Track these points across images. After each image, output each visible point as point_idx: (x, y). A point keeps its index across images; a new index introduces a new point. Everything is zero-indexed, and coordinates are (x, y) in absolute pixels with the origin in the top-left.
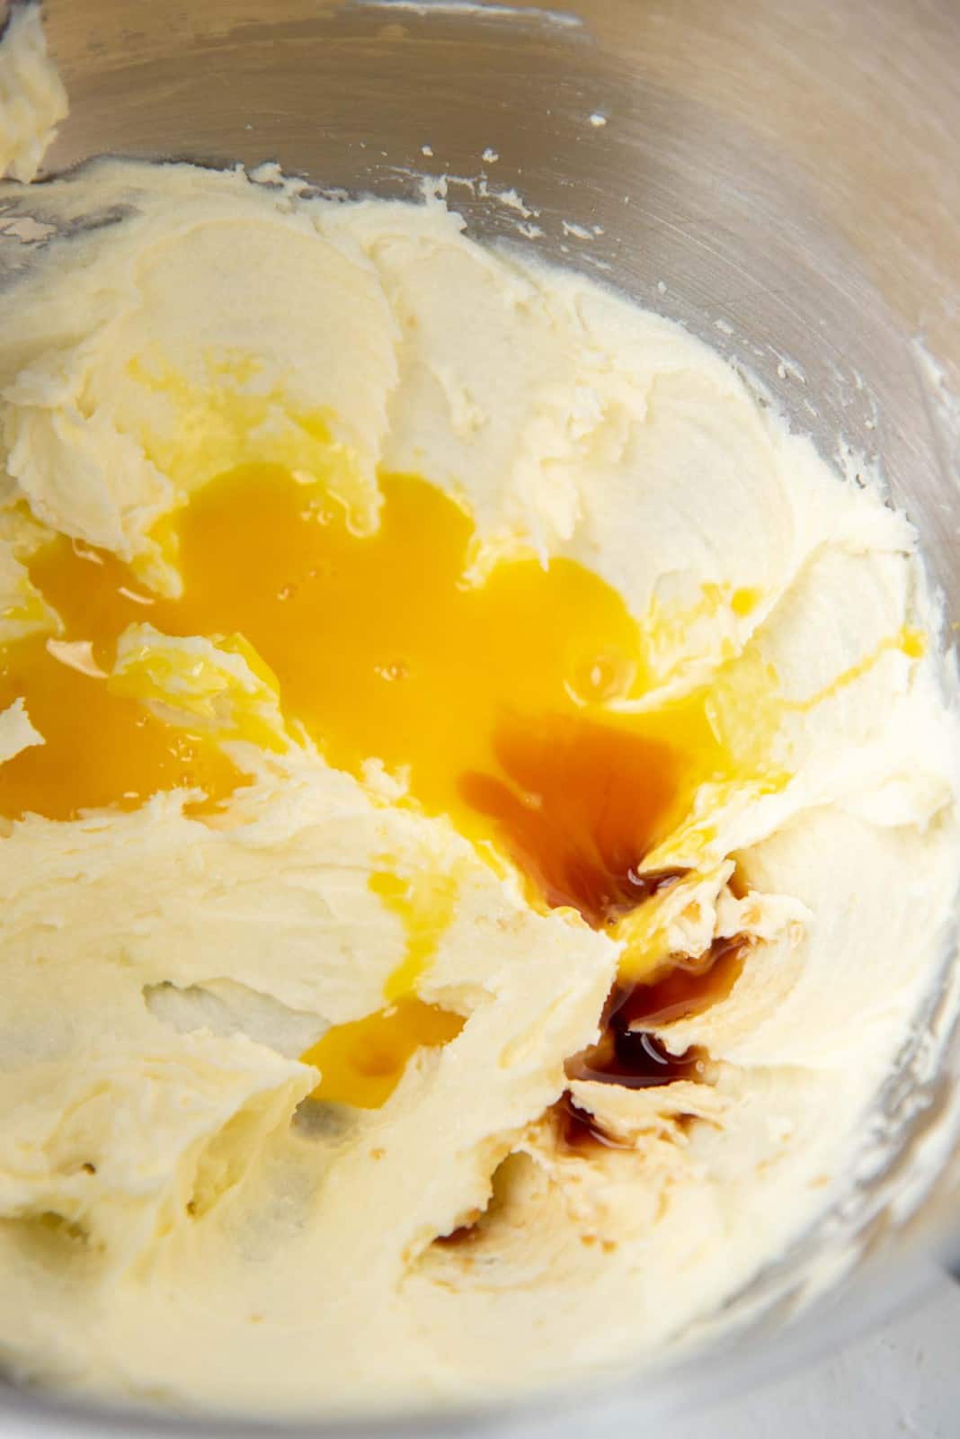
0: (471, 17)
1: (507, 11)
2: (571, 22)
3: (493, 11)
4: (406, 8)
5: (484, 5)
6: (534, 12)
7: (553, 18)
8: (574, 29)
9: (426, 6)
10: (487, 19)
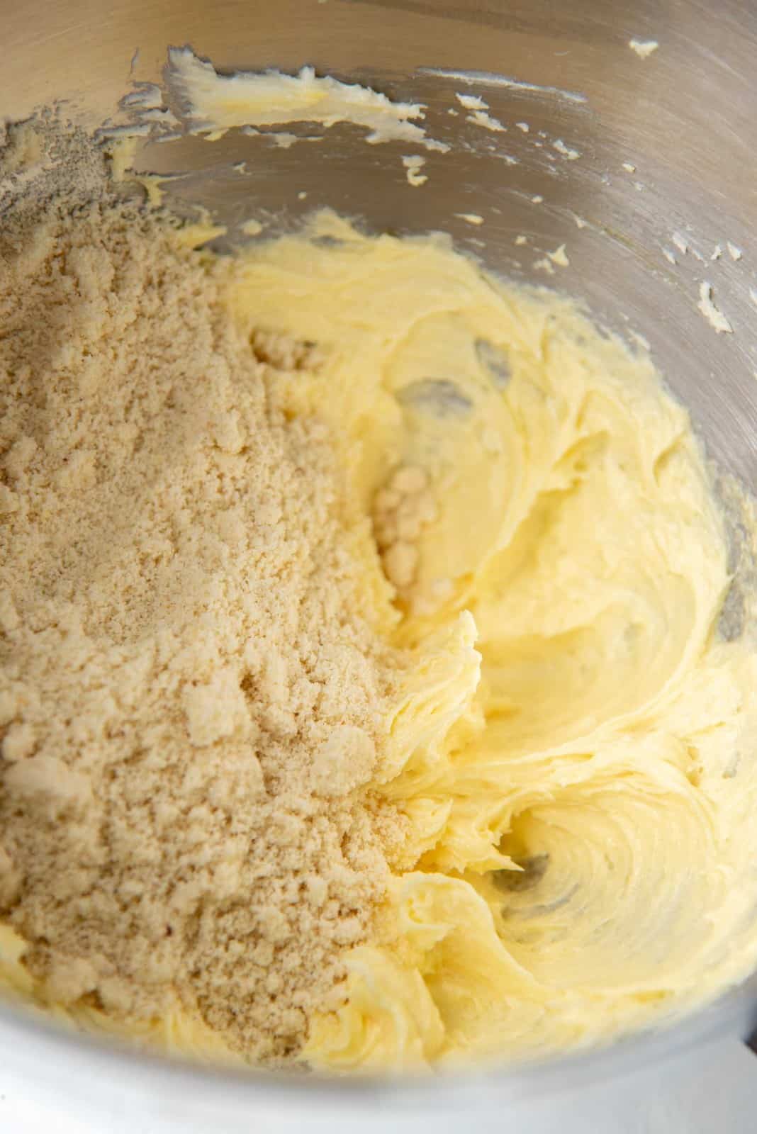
0: (506, 88)
1: (533, 88)
2: (578, 100)
3: (522, 86)
4: (458, 79)
5: (516, 82)
6: (552, 90)
7: (567, 95)
8: (581, 105)
9: (473, 79)
10: (518, 92)
